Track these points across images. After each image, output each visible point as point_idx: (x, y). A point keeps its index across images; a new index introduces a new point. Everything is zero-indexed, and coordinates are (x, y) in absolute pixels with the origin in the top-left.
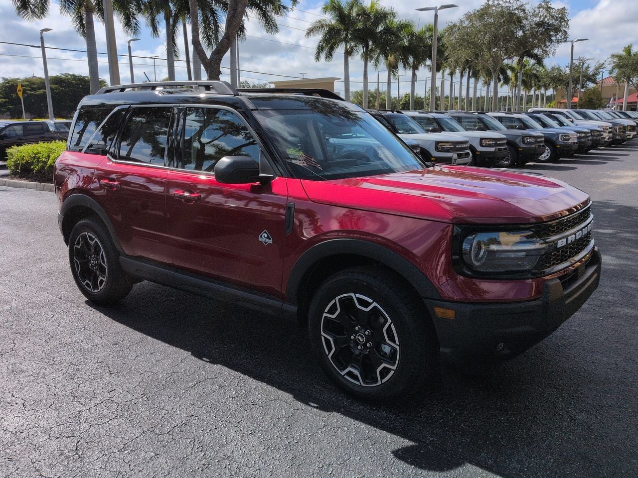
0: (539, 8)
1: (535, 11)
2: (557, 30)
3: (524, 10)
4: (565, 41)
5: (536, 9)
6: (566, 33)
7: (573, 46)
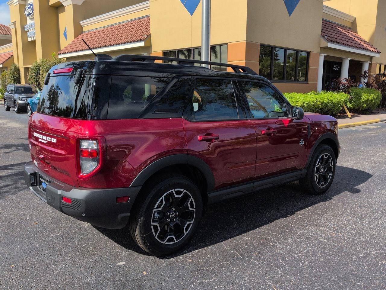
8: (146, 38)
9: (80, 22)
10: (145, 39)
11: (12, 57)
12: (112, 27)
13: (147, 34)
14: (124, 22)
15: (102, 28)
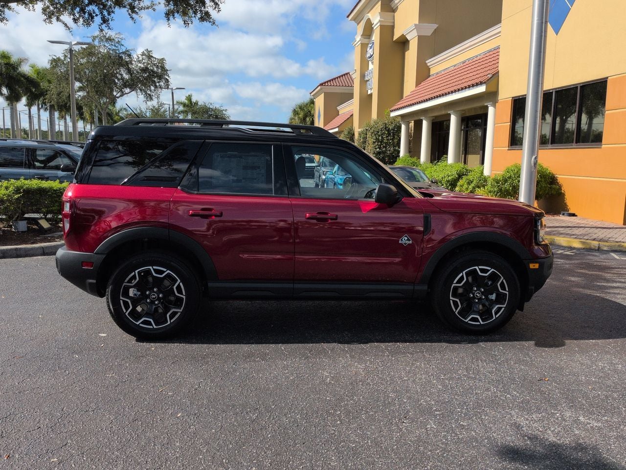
0: (142, 55)
1: (139, 58)
2: (160, 77)
3: (129, 56)
4: (168, 88)
5: (140, 56)
6: (167, 81)
7: (173, 93)
8: (491, 77)
9: (427, 62)
10: (488, 80)
11: (351, 118)
12: (464, 64)
13: (494, 71)
14: (480, 55)
15: (452, 68)
